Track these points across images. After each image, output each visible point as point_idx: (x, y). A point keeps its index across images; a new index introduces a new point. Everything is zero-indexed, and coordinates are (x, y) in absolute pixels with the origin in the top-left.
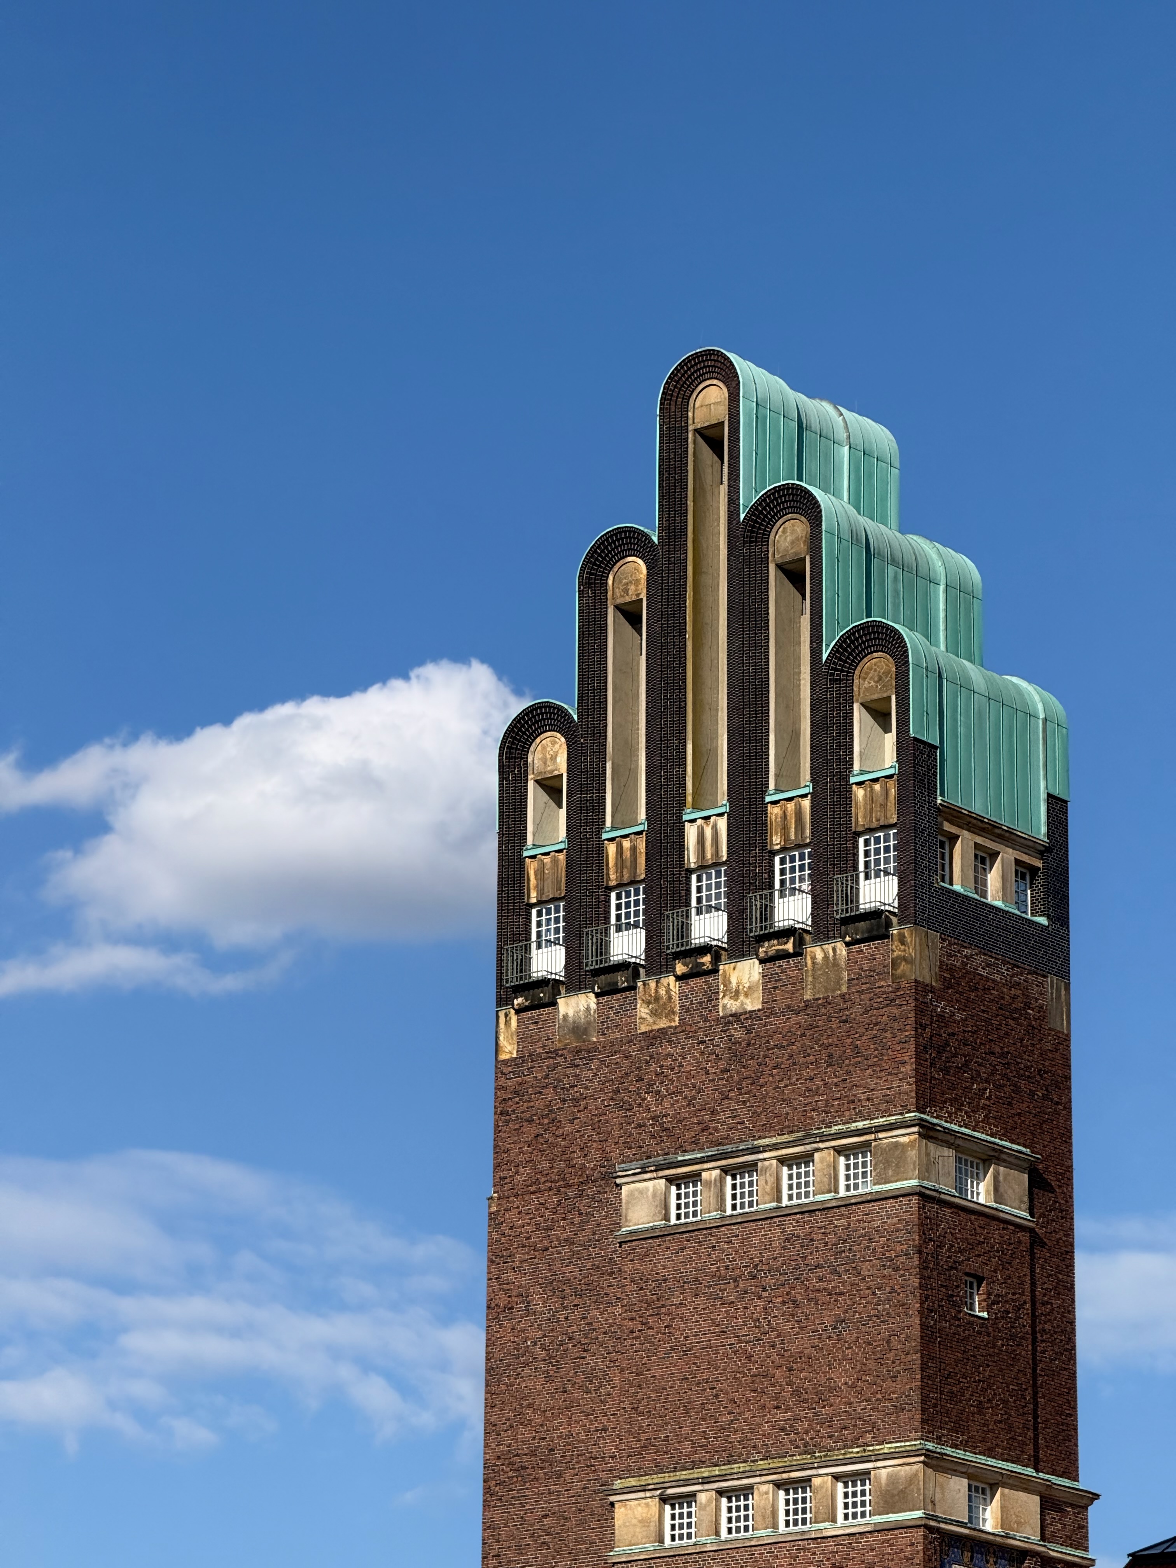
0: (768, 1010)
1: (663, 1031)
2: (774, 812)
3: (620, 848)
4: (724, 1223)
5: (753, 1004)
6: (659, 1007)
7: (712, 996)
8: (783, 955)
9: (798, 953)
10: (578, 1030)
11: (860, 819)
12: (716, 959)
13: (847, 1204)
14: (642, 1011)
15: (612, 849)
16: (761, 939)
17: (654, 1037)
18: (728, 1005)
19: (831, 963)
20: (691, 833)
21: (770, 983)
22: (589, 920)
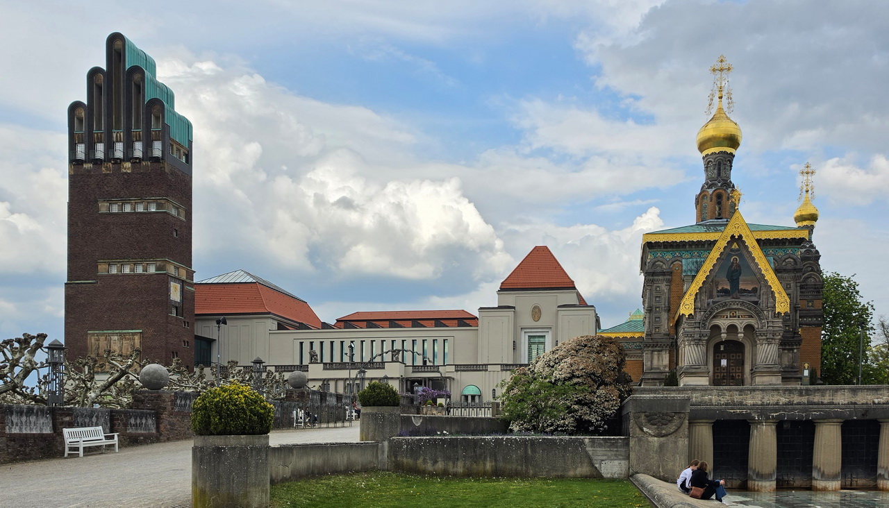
0: (132, 173)
1: (108, 174)
2: (134, 133)
3: (97, 135)
4: (123, 213)
5: (128, 171)
6: (107, 169)
7: (120, 168)
8: (134, 162)
9: (140, 162)
10: (88, 171)
11: (153, 138)
12: (121, 161)
13: (149, 213)
14: (104, 169)
15: (96, 135)
16: (130, 158)
17: (105, 174)
18: (123, 171)
19: (145, 166)
20: (114, 135)
21: (131, 168)
22: (91, 149)
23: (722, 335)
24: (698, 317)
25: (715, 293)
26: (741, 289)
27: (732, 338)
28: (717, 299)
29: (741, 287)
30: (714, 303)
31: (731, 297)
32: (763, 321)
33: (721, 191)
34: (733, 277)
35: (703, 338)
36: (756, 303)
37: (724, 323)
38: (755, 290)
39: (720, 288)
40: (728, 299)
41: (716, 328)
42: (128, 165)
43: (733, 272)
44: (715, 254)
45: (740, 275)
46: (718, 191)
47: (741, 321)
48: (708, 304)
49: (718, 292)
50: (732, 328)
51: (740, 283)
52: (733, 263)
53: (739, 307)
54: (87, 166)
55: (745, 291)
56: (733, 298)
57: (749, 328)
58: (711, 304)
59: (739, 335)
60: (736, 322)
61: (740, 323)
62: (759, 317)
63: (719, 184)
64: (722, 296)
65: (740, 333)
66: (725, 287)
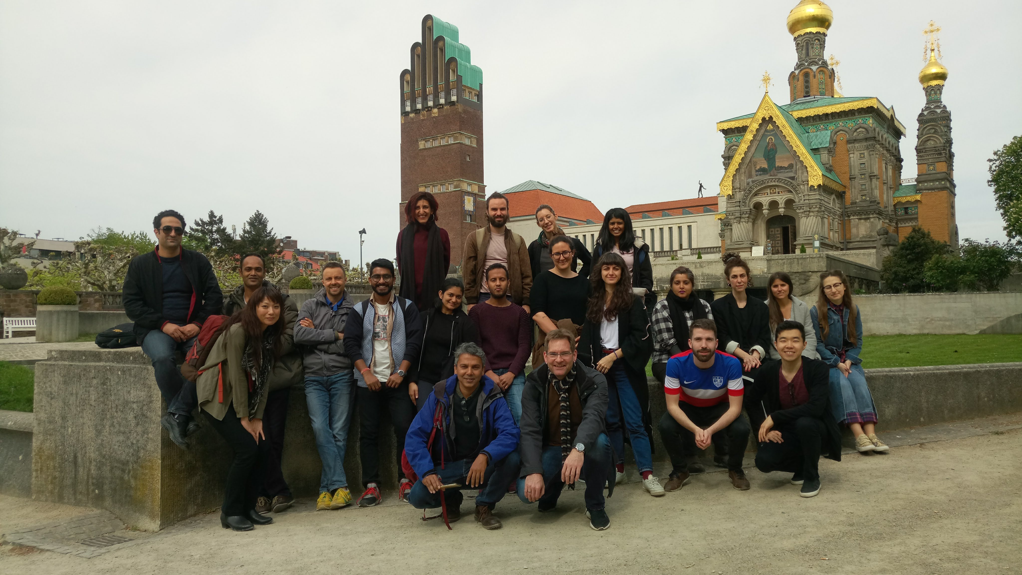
0: (439, 116)
2: (439, 86)
4: (433, 147)
5: (437, 115)
6: (423, 116)
7: (431, 114)
8: (440, 108)
9: (443, 107)
10: (412, 119)
11: (451, 87)
12: (432, 108)
13: (450, 145)
14: (421, 116)
15: (416, 91)
16: (437, 105)
17: (423, 120)
18: (433, 115)
19: (447, 109)
20: (428, 89)
21: (439, 112)
22: (413, 103)
23: (764, 211)
24: (739, 196)
25: (754, 173)
26: (778, 167)
27: (774, 214)
28: (755, 178)
29: (778, 164)
30: (753, 182)
31: (769, 175)
32: (800, 195)
33: (807, 70)
34: (770, 155)
35: (744, 216)
36: (793, 178)
37: (765, 200)
38: (791, 166)
39: (758, 168)
40: (767, 177)
41: (758, 206)
42: (435, 110)
43: (769, 151)
44: (749, 136)
45: (776, 152)
46: (805, 70)
47: (780, 197)
48: (748, 184)
49: (757, 171)
50: (774, 205)
51: (777, 160)
52: (769, 143)
53: (777, 184)
54: (412, 115)
55: (781, 168)
56: (771, 176)
57: (789, 203)
58: (751, 183)
59: (780, 210)
60: (777, 198)
61: (781, 199)
62: (796, 191)
63: (806, 64)
64: (760, 175)
65: (781, 208)
66: (763, 166)
